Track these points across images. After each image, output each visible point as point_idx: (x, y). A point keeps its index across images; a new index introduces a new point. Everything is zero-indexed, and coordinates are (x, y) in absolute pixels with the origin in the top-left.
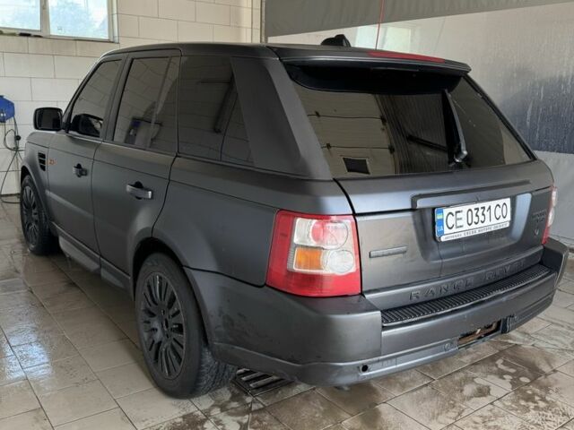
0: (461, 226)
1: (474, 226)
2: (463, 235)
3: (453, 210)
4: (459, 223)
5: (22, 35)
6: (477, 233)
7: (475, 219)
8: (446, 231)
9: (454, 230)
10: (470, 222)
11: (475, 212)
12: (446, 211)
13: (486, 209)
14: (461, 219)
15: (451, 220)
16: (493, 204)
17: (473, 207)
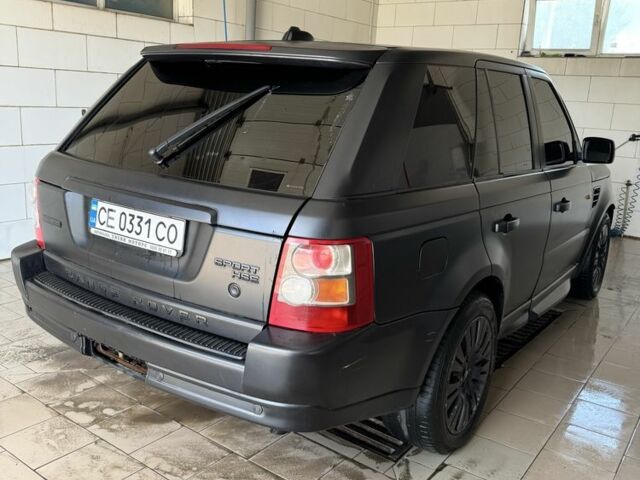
0: (112, 227)
1: (125, 233)
2: (110, 237)
3: (107, 206)
4: (111, 223)
5: (567, 56)
6: (127, 242)
7: (129, 227)
8: (98, 225)
9: (104, 227)
10: (122, 227)
11: (130, 218)
12: (101, 204)
13: (145, 220)
14: (113, 219)
15: (103, 216)
16: (156, 219)
17: (128, 211)
